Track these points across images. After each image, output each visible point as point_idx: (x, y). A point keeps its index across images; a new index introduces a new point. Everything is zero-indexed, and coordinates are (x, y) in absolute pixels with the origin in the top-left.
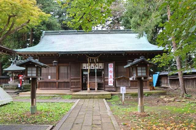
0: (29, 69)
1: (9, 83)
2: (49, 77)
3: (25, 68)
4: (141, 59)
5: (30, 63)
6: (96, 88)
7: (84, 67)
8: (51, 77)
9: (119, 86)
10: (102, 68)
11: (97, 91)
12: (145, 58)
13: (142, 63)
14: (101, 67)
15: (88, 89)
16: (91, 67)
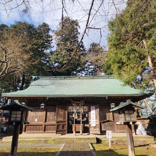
0: (13, 112)
2: (36, 120)
3: (9, 112)
4: (128, 102)
5: (16, 107)
6: (81, 131)
7: (70, 110)
8: (38, 120)
9: (104, 130)
12: (132, 101)
13: (130, 106)
15: (74, 132)
16: (77, 109)
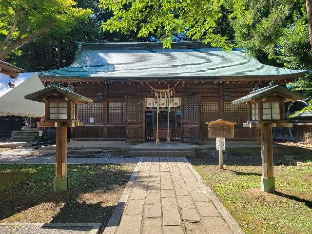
1: (23, 129)
2: (92, 120)
5: (55, 94)
6: (168, 139)
7: (150, 104)
8: (94, 120)
9: (213, 136)
10: (178, 105)
11: (170, 143)
14: (176, 104)
15: (158, 139)
